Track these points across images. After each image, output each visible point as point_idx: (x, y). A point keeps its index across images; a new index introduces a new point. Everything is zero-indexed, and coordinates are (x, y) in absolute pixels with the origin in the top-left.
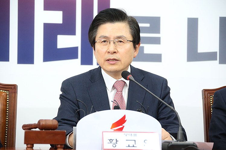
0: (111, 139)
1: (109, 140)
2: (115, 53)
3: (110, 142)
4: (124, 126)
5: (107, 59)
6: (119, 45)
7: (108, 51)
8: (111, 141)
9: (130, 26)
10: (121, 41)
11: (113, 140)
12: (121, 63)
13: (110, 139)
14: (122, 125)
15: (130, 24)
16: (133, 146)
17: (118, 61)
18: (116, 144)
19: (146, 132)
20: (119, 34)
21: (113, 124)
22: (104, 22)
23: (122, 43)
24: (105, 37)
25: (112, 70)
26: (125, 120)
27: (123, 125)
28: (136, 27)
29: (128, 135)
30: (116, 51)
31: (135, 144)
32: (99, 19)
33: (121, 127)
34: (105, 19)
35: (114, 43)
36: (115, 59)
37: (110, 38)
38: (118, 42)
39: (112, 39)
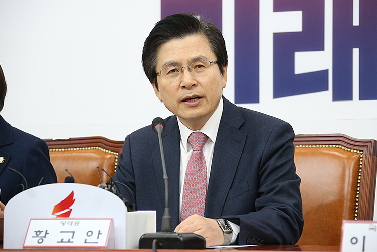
0: (39, 231)
1: (35, 233)
2: (193, 86)
3: (35, 236)
4: (71, 210)
5: (182, 99)
6: (198, 72)
7: (182, 85)
8: (38, 233)
9: (209, 38)
10: (200, 66)
11: (42, 233)
12: (207, 100)
13: (37, 231)
14: (68, 208)
15: (207, 35)
16: (69, 242)
17: (201, 100)
18: (43, 238)
19: (88, 218)
20: (195, 55)
21: (55, 206)
22: (167, 38)
23: (202, 67)
24: (173, 64)
25: (193, 116)
26: (73, 199)
27: (70, 208)
28: (218, 38)
29: (73, 224)
30: (195, 83)
31: (72, 238)
32: (158, 36)
33: (67, 210)
34: (168, 34)
35: (190, 70)
36: (196, 96)
37: (181, 64)
38: (195, 67)
39: (185, 65)
